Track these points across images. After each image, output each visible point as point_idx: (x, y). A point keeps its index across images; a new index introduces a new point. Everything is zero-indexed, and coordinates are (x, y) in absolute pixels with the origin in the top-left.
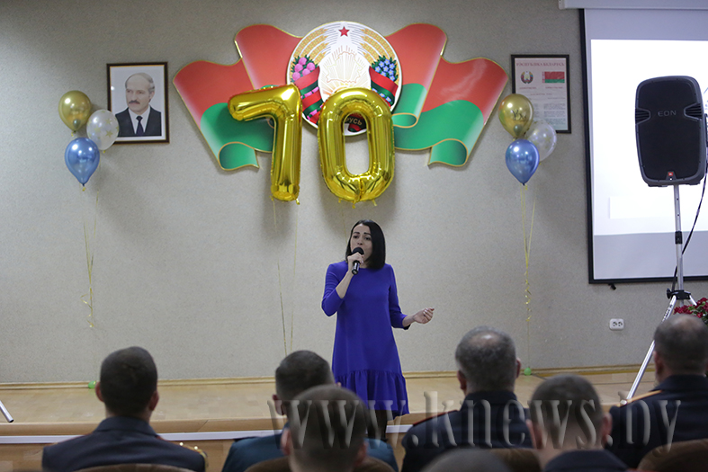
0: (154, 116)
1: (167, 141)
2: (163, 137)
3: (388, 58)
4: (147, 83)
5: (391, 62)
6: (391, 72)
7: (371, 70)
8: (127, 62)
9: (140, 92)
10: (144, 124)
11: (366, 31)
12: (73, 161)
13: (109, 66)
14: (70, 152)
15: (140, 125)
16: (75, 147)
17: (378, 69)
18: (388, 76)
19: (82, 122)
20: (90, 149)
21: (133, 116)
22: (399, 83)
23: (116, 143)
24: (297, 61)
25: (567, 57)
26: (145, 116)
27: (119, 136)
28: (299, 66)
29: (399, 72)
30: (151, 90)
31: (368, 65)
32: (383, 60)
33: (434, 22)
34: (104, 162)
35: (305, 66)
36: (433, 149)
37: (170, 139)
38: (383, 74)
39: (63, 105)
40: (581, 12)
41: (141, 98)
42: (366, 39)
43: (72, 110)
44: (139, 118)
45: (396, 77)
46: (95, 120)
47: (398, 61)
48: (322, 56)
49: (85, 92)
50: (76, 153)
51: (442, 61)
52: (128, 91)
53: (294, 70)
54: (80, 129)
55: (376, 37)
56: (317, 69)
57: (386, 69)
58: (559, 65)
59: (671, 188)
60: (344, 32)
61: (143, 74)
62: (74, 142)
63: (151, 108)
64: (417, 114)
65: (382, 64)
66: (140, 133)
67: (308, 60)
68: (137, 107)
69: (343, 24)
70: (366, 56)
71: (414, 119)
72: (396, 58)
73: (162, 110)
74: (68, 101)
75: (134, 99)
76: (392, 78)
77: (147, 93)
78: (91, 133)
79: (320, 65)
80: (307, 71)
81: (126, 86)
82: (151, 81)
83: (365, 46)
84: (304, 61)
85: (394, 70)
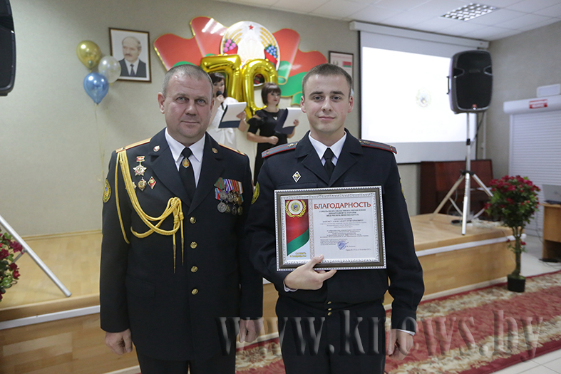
0: (142, 65)
1: (150, 81)
2: (147, 79)
3: (273, 45)
4: (136, 44)
5: (275, 48)
6: (274, 53)
7: (265, 51)
8: (122, 28)
9: (132, 49)
10: (135, 69)
11: (262, 29)
12: (90, 88)
13: (110, 29)
14: (88, 81)
15: (132, 70)
16: (91, 78)
17: (268, 51)
18: (273, 55)
19: (95, 63)
20: (103, 80)
21: (128, 64)
22: (279, 59)
23: (118, 80)
24: (226, 41)
25: (352, 54)
26: (136, 64)
27: (121, 75)
28: (227, 44)
29: (279, 54)
30: (139, 48)
31: (263, 48)
32: (270, 46)
33: (295, 29)
34: (111, 91)
35: (230, 45)
36: (294, 97)
37: (153, 81)
38: (271, 54)
39: (81, 50)
40: (359, 32)
41: (133, 52)
42: (262, 33)
43: (87, 53)
44: (132, 66)
45: (277, 56)
46: (105, 62)
47: (278, 48)
48: (240, 40)
49: (96, 42)
50: (92, 82)
51: (298, 51)
52: (124, 47)
53: (225, 46)
54: (94, 68)
55: (267, 32)
56: (237, 47)
57: (272, 51)
58: (349, 59)
59: (465, 114)
60: (251, 28)
61: (133, 38)
62: (90, 75)
63: (140, 61)
64: (286, 77)
65: (270, 48)
66: (133, 75)
67: (232, 42)
68: (130, 58)
69: (251, 23)
70: (263, 43)
71: (285, 80)
72: (277, 46)
73: (146, 61)
74: (83, 47)
75: (128, 52)
76: (275, 57)
77: (137, 50)
78: (101, 70)
79: (239, 45)
80: (231, 48)
81: (123, 43)
82: (139, 43)
83: (261, 37)
84: (230, 42)
85: (276, 52)
